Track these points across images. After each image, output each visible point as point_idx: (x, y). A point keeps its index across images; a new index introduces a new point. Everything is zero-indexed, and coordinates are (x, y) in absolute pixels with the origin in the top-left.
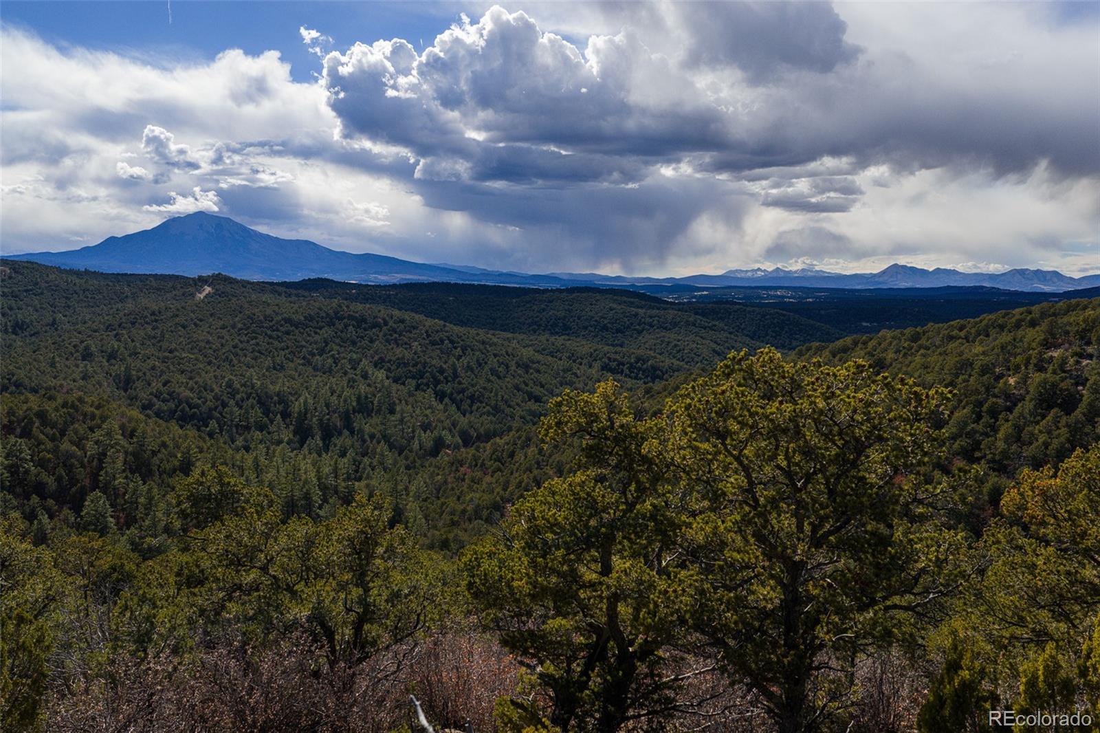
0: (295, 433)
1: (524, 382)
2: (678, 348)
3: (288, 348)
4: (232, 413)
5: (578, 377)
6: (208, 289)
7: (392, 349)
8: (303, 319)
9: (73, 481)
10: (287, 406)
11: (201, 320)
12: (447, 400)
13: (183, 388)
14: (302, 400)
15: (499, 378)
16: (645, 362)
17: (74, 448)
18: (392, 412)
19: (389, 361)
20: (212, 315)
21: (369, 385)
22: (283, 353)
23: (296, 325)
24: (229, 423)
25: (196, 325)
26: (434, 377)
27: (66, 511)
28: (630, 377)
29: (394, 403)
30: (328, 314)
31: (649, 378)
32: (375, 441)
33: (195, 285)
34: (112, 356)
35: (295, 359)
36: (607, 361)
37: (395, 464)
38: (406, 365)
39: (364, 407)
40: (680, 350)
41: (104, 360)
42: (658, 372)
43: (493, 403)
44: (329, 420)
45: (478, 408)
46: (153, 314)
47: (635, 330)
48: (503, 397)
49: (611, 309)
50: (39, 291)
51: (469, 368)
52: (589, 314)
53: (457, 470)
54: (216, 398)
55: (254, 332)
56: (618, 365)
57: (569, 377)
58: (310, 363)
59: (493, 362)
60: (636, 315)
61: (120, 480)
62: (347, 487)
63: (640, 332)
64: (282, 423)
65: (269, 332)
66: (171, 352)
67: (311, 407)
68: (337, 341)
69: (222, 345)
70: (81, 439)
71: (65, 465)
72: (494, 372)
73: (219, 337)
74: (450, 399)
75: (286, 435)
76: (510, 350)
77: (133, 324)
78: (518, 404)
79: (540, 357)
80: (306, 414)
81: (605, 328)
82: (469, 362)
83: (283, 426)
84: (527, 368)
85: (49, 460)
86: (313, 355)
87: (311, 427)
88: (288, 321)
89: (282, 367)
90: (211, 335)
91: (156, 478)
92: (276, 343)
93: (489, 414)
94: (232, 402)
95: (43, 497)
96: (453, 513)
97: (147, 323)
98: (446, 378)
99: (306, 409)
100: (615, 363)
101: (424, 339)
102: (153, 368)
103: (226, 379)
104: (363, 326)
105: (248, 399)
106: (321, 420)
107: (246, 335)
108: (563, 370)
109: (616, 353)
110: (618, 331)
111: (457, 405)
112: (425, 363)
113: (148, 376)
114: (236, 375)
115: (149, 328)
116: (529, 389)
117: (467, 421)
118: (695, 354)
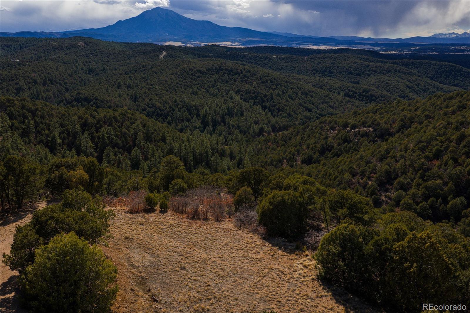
0: (202, 123)
1: (304, 102)
2: (388, 84)
3: (199, 84)
4: (176, 114)
5: (332, 100)
6: (164, 53)
7: (244, 85)
8: (205, 70)
9: (127, 143)
10: (198, 111)
11: (163, 70)
12: (267, 110)
13: (157, 102)
14: (204, 109)
15: (292, 99)
16: (367, 92)
17: (126, 131)
18: (242, 115)
19: (242, 91)
20: (167, 67)
21: (233, 103)
22: (197, 86)
23: (202, 73)
24: (176, 118)
25: (161, 73)
26: (262, 99)
27: (126, 154)
28: (359, 100)
29: (243, 111)
30: (216, 68)
31: (369, 101)
32: (234, 128)
33: (159, 51)
34: (129, 87)
35: (202, 89)
36: (348, 91)
37: (242, 139)
38: (250, 93)
39: (230, 113)
40: (388, 86)
41: (126, 89)
42: (374, 98)
43: (288, 112)
44: (215, 118)
45: (281, 114)
46: (143, 67)
47: (367, 74)
48: (293, 109)
49: (355, 63)
50: (97, 54)
51: (278, 95)
52: (343, 65)
53: (267, 144)
54: (170, 107)
55: (185, 76)
56: (353, 94)
57: (327, 99)
58: (208, 91)
59: (290, 91)
60: (369, 65)
61: (142, 143)
62: (222, 149)
63: (369, 75)
64: (196, 119)
65: (191, 77)
66: (152, 85)
67: (208, 112)
68: (220, 81)
69: (172, 83)
70: (128, 127)
71: (124, 137)
72: (290, 97)
73: (170, 79)
74: (269, 110)
75: (198, 124)
76: (299, 86)
77: (136, 71)
78: (300, 113)
79: (313, 89)
80: (206, 115)
81: (351, 73)
82: (279, 92)
83: (197, 120)
84: (306, 94)
85: (119, 135)
86: (210, 88)
87: (208, 121)
88: (199, 71)
89: (197, 93)
90: (167, 77)
91: (154, 142)
92: (194, 82)
93: (285, 117)
94: (177, 109)
95: (118, 148)
96: (262, 162)
97: (141, 71)
98: (267, 99)
99: (206, 113)
100: (352, 93)
101: (259, 80)
102: (145, 93)
103: (174, 99)
104: (232, 73)
105: (183, 107)
106: (212, 118)
107: (182, 78)
108: (325, 96)
109: (353, 87)
110: (357, 75)
111: (271, 112)
112: (259, 92)
113: (143, 96)
114: (178, 97)
115: (142, 73)
116: (306, 105)
117: (275, 120)
118: (396, 88)
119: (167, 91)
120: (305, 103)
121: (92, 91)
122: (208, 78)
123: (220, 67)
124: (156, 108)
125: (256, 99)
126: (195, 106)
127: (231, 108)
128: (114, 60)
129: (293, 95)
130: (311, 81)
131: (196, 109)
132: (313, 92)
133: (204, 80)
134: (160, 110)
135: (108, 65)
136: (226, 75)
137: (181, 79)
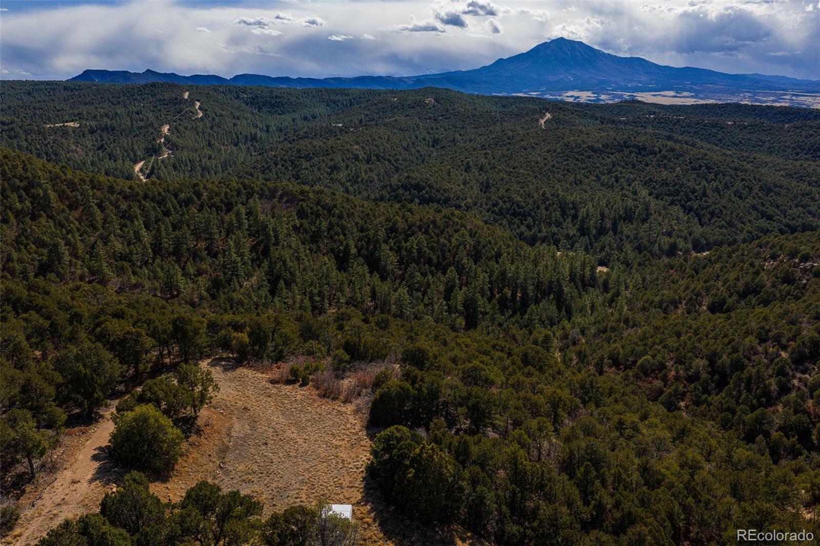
1: (762, 203)
3: (587, 168)
4: (541, 214)
6: (548, 116)
7: (661, 172)
8: (601, 146)
9: (444, 259)
10: (577, 212)
11: (536, 145)
12: (692, 213)
13: (516, 195)
14: (586, 208)
15: (740, 198)
18: (645, 220)
19: (655, 182)
21: (635, 200)
22: (583, 171)
23: (596, 151)
24: (539, 220)
25: (533, 148)
26: (686, 195)
29: (650, 214)
30: (619, 144)
34: (481, 169)
35: (590, 176)
38: (667, 185)
39: (628, 217)
41: (476, 172)
45: (715, 222)
46: (509, 138)
48: (738, 214)
50: (449, 116)
51: (716, 190)
53: (668, 272)
54: (534, 202)
55: (567, 156)
57: (806, 200)
58: (599, 180)
59: (739, 185)
61: (464, 261)
64: (571, 223)
65: (577, 156)
66: (514, 168)
67: (591, 213)
68: (622, 164)
69: (545, 165)
70: (450, 236)
71: (441, 250)
72: (737, 193)
73: (544, 159)
74: (695, 214)
75: (572, 232)
79: (785, 182)
80: (587, 218)
82: (718, 185)
83: (571, 225)
84: (768, 191)
86: (603, 174)
87: (589, 228)
88: (592, 149)
89: (581, 182)
90: (540, 156)
92: (580, 164)
93: (721, 227)
94: (543, 207)
96: (646, 301)
97: (504, 145)
101: (686, 165)
102: (502, 179)
103: (543, 190)
104: (643, 153)
105: (553, 204)
106: (596, 223)
107: (562, 157)
111: (699, 218)
112: (683, 184)
113: (498, 185)
117: (702, 231)
119: (536, 177)
120: (763, 205)
121: (428, 175)
122: (603, 159)
123: (625, 143)
124: (513, 204)
125: (677, 195)
126: (573, 203)
127: (631, 209)
128: (473, 126)
129: (744, 192)
130: (785, 167)
131: (574, 208)
132: (781, 187)
133: (596, 161)
134: (518, 206)
135: (462, 133)
136: (633, 154)
137: (560, 160)
